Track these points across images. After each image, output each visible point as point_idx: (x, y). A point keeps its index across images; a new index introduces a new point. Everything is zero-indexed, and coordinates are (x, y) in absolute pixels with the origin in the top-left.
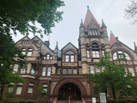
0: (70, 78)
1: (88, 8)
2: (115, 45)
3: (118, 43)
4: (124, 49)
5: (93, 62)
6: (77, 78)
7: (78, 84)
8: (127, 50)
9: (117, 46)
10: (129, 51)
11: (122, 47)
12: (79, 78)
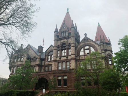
0: (42, 75)
1: (68, 10)
2: (83, 41)
3: (86, 40)
4: (90, 43)
5: (61, 59)
6: (47, 74)
7: (47, 78)
8: (92, 44)
9: (84, 42)
10: (94, 45)
11: (88, 42)
12: (48, 74)
